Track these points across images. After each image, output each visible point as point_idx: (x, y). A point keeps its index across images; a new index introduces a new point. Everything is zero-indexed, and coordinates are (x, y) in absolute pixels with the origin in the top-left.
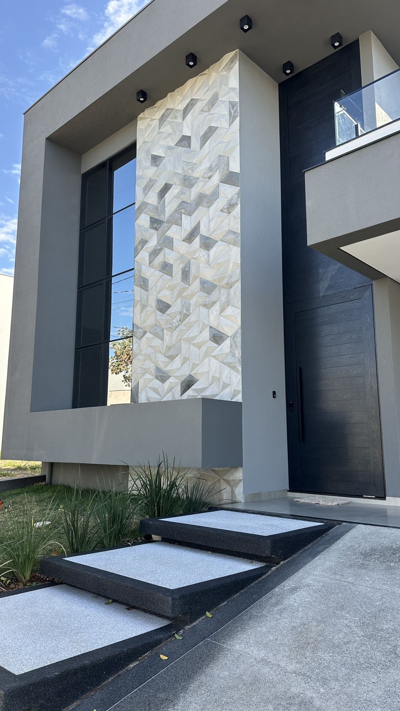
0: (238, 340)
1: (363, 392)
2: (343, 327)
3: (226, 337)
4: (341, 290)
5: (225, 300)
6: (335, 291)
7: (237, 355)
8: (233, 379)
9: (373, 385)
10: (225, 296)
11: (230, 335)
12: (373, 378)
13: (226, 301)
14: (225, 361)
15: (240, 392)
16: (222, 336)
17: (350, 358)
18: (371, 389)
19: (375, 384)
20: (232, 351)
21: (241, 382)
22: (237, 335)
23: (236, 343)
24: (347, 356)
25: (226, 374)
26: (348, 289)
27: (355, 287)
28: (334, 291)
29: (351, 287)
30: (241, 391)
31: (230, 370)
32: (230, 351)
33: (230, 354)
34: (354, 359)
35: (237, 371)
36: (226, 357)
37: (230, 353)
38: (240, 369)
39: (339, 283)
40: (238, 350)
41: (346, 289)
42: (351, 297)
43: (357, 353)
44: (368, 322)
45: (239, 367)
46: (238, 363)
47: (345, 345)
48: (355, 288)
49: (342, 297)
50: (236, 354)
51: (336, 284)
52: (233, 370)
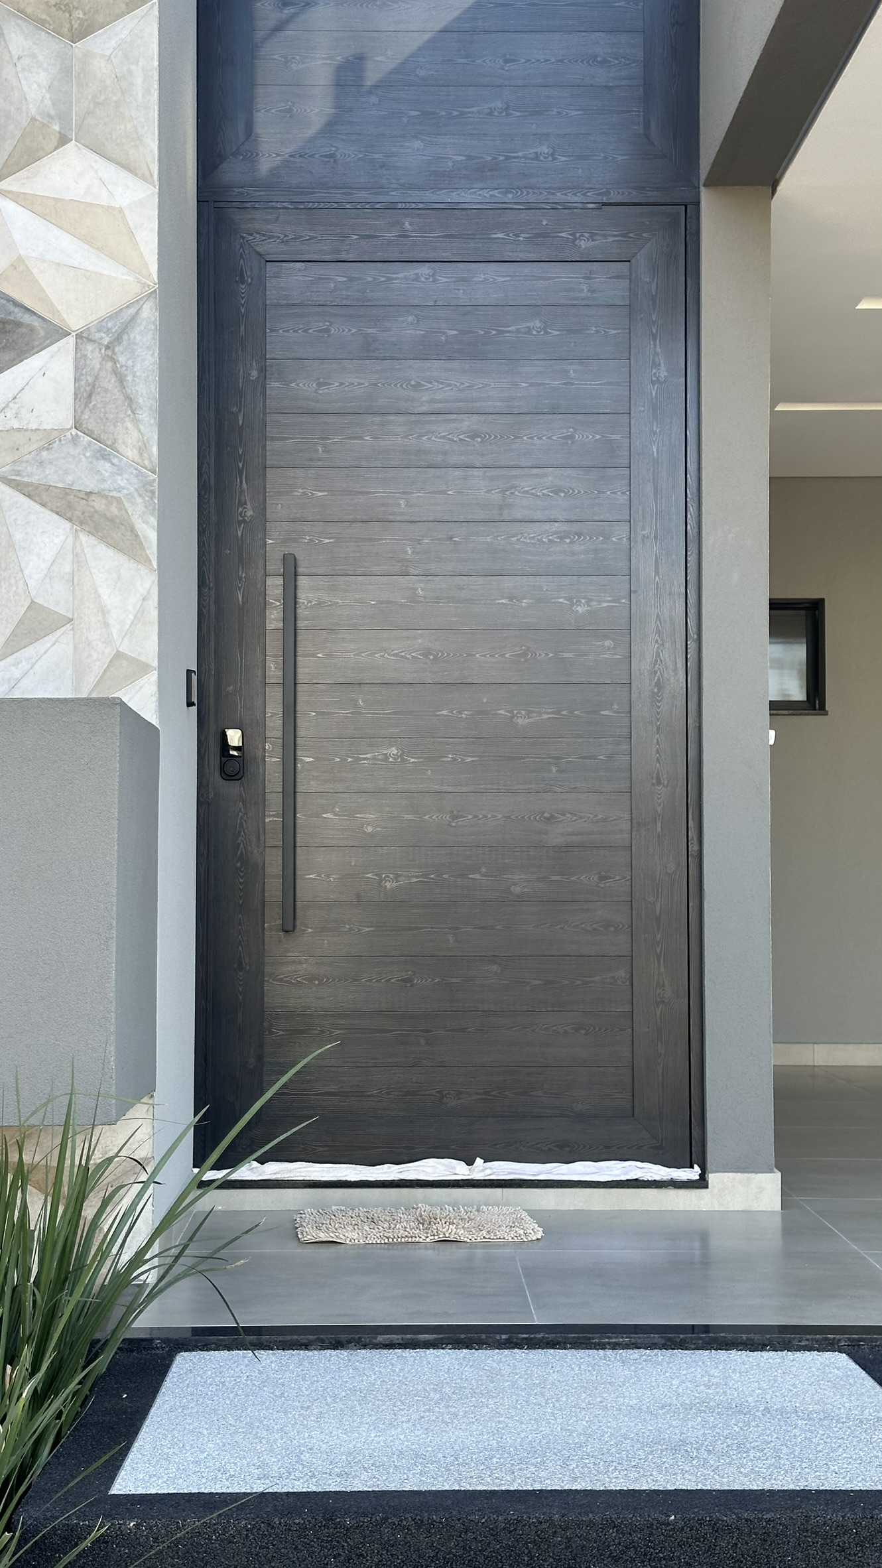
0: (138, 366)
1: (615, 707)
2: (531, 385)
3: (42, 333)
4: (532, 198)
5: (48, 102)
6: (505, 193)
7: (131, 453)
8: (104, 591)
9: (665, 675)
10: (42, 77)
11: (75, 321)
12: (667, 645)
13: (53, 113)
14: (34, 476)
15: (144, 668)
16: (19, 324)
17: (561, 538)
18: (657, 694)
19: (675, 670)
20: (91, 425)
21: (154, 614)
22: (135, 334)
23: (129, 378)
24: (547, 526)
25: (49, 556)
26: (571, 198)
27: (605, 200)
28: (495, 193)
29: (584, 194)
30: (155, 664)
31: (76, 537)
32: (71, 422)
33: (75, 439)
34: (577, 548)
35: (130, 546)
36: (44, 453)
37: (74, 431)
38: (153, 535)
39: (525, 157)
40: (136, 421)
41: (559, 197)
42: (583, 244)
43: (596, 518)
44: (658, 381)
45: (147, 523)
46: (139, 500)
47: (537, 475)
48: (605, 204)
49: (539, 235)
50: (121, 447)
51: (507, 158)
52: (93, 540)
